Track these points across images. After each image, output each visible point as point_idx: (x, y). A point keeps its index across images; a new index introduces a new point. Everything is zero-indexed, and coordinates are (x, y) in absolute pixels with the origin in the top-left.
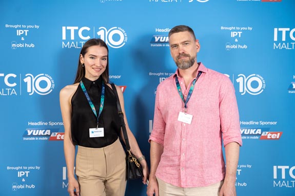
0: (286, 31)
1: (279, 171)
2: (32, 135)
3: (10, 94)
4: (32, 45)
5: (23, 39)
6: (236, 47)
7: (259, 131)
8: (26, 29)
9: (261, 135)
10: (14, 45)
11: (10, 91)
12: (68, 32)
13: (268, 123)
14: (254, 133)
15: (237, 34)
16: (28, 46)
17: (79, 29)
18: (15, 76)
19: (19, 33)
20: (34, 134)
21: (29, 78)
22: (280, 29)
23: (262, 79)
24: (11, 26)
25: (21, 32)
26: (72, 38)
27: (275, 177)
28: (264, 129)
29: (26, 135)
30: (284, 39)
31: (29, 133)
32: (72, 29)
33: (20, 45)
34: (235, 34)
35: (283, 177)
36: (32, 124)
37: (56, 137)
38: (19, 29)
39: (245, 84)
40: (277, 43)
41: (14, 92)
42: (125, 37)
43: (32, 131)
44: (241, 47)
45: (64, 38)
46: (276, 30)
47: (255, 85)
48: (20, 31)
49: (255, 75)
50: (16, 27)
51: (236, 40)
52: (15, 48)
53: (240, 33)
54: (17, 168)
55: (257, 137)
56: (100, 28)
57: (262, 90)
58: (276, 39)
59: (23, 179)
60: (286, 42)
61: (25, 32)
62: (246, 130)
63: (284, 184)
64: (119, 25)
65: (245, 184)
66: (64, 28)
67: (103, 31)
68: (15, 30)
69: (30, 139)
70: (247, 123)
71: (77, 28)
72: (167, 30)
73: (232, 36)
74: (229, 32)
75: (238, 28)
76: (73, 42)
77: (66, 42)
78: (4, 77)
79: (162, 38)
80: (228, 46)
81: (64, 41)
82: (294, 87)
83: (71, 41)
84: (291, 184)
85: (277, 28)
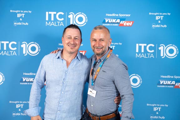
2: (25, 82)
3: (12, 54)
4: (27, 24)
5: (21, 19)
6: (159, 26)
7: (174, 82)
8: (23, 13)
9: (175, 85)
10: (15, 23)
11: (13, 53)
12: (50, 15)
14: (170, 84)
16: (24, 24)
17: (57, 13)
18: (15, 43)
19: (19, 16)
20: (27, 81)
21: (25, 44)
23: (177, 48)
24: (14, 11)
25: (20, 15)
26: (52, 19)
28: (177, 81)
29: (22, 81)
31: (24, 80)
32: (52, 13)
33: (19, 24)
34: (159, 17)
36: (26, 74)
38: (18, 13)
39: (165, 51)
41: (15, 53)
42: (86, 19)
43: (25, 79)
44: (163, 26)
45: (47, 19)
47: (171, 51)
49: (171, 45)
50: (17, 12)
51: (159, 22)
52: (16, 25)
53: (162, 17)
54: (16, 102)
55: (172, 87)
56: (70, 13)
57: (176, 55)
59: (20, 109)
61: (22, 15)
62: (165, 81)
64: (82, 11)
65: (163, 118)
66: (47, 13)
67: (72, 15)
68: (16, 14)
69: (25, 84)
70: (166, 77)
71: (55, 13)
72: (114, 15)
73: (156, 19)
74: (155, 16)
75: (161, 14)
76: (53, 22)
77: (48, 22)
78: (9, 43)
79: (110, 20)
80: (153, 26)
81: (47, 21)
83: (51, 21)
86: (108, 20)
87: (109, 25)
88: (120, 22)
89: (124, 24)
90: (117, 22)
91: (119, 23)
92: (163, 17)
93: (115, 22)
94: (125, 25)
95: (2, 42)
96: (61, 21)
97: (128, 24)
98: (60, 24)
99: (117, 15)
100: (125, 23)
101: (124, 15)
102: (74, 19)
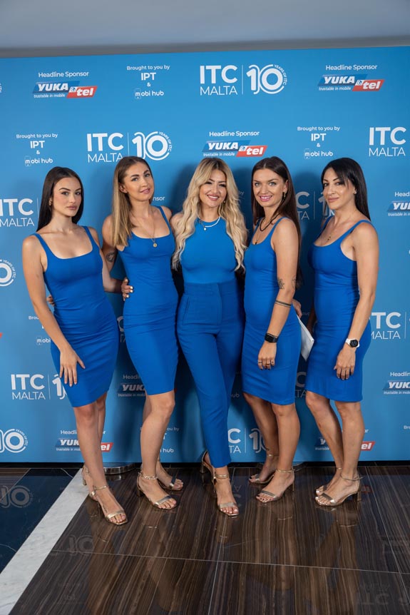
0: (386, 132)
3: (26, 224)
4: (50, 161)
5: (38, 152)
6: (318, 154)
8: (41, 139)
10: (27, 161)
11: (26, 221)
12: (95, 141)
15: (319, 137)
16: (45, 161)
17: (109, 136)
18: (31, 201)
19: (33, 145)
22: (377, 129)
24: (24, 136)
25: (36, 143)
26: (101, 148)
30: (382, 142)
32: (100, 136)
33: (36, 161)
34: (317, 136)
35: (379, 326)
38: (33, 139)
40: (373, 148)
41: (30, 222)
42: (168, 144)
44: (325, 154)
45: (90, 149)
46: (372, 130)
48: (34, 142)
50: (29, 137)
51: (318, 145)
52: (29, 164)
53: (323, 135)
56: (135, 134)
58: (372, 143)
60: (385, 147)
61: (40, 143)
63: (379, 335)
64: (161, 129)
66: (89, 136)
67: (139, 137)
68: (28, 141)
71: (106, 135)
72: (225, 134)
73: (312, 140)
74: (309, 134)
75: (320, 129)
76: (101, 154)
77: (92, 154)
78: (18, 203)
79: (218, 144)
80: (307, 154)
81: (90, 153)
82: (396, 207)
83: (99, 153)
84: (387, 335)
85: (373, 128)
86: (214, 144)
87: (216, 154)
88: (239, 147)
89: (246, 152)
90: (232, 148)
91: (238, 150)
92: (325, 134)
93: (228, 148)
94: (248, 153)
95: (5, 201)
96: (118, 152)
97: (255, 152)
98: (116, 156)
99: (233, 134)
100: (249, 151)
101: (247, 134)
102: (144, 146)
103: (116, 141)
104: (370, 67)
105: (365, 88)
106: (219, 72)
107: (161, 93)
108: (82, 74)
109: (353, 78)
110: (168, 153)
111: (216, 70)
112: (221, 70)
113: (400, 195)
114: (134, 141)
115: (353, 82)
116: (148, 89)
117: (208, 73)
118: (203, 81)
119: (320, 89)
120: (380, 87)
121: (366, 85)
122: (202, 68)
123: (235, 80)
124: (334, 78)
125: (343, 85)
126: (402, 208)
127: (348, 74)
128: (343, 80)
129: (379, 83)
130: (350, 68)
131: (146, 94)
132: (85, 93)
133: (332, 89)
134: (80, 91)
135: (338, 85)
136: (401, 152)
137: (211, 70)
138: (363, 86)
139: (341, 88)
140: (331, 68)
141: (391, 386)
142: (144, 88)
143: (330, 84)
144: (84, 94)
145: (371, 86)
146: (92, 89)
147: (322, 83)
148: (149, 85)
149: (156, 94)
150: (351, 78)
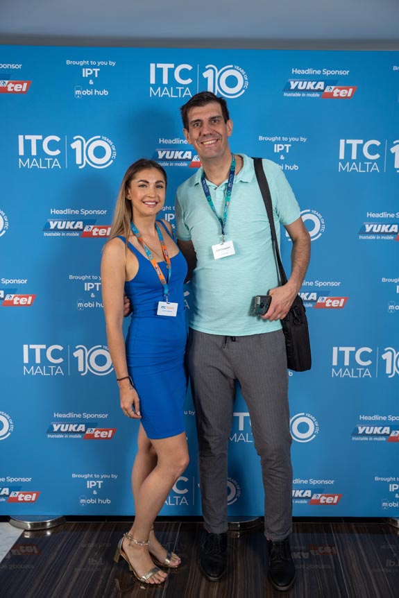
0: (358, 145)
1: (341, 355)
6: (281, 168)
7: (313, 296)
9: (316, 301)
12: (27, 144)
13: (327, 284)
14: (305, 299)
15: (283, 148)
17: (44, 138)
22: (349, 141)
23: (321, 217)
26: (34, 152)
27: (335, 363)
28: (322, 292)
30: (354, 156)
32: (34, 139)
34: (280, 147)
35: (347, 363)
37: (13, 301)
40: (344, 162)
42: (112, 151)
44: (289, 168)
45: (21, 152)
46: (342, 142)
51: (282, 157)
53: (288, 146)
55: (310, 305)
56: (75, 138)
57: (320, 234)
58: (342, 156)
60: (357, 161)
63: (347, 373)
64: (103, 133)
66: (21, 138)
67: (79, 142)
71: (40, 137)
72: (177, 141)
73: (275, 151)
74: (272, 144)
75: (285, 139)
76: (35, 159)
79: (168, 152)
81: (21, 157)
82: (368, 230)
83: (32, 158)
84: (356, 373)
85: (344, 140)
86: (164, 152)
87: (167, 164)
90: (184, 157)
92: (290, 145)
96: (54, 157)
98: (51, 162)
102: (85, 152)
103: (52, 145)
104: (341, 73)
105: (335, 95)
106: (171, 71)
107: (105, 92)
108: (13, 66)
109: (322, 83)
110: (112, 161)
111: (169, 69)
112: (174, 69)
113: (372, 215)
114: (73, 146)
115: (322, 88)
116: (90, 87)
117: (159, 72)
118: (153, 81)
119: (285, 94)
120: (352, 96)
121: (336, 92)
122: (152, 66)
123: (189, 81)
124: (301, 83)
125: (310, 91)
126: (374, 230)
127: (317, 79)
128: (310, 85)
129: (351, 90)
130: (318, 72)
131: (88, 92)
132: (17, 88)
133: (298, 95)
134: (11, 85)
135: (305, 91)
136: (375, 167)
137: (162, 69)
138: (333, 93)
139: (309, 95)
140: (298, 72)
141: (361, 431)
142: (85, 86)
143: (296, 90)
144: (16, 90)
145: (343, 93)
146: (25, 85)
147: (288, 89)
148: (91, 82)
149: (99, 93)
150: (319, 83)
